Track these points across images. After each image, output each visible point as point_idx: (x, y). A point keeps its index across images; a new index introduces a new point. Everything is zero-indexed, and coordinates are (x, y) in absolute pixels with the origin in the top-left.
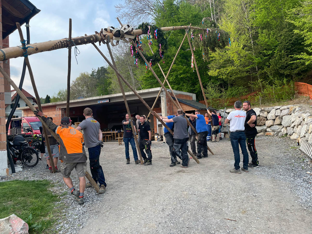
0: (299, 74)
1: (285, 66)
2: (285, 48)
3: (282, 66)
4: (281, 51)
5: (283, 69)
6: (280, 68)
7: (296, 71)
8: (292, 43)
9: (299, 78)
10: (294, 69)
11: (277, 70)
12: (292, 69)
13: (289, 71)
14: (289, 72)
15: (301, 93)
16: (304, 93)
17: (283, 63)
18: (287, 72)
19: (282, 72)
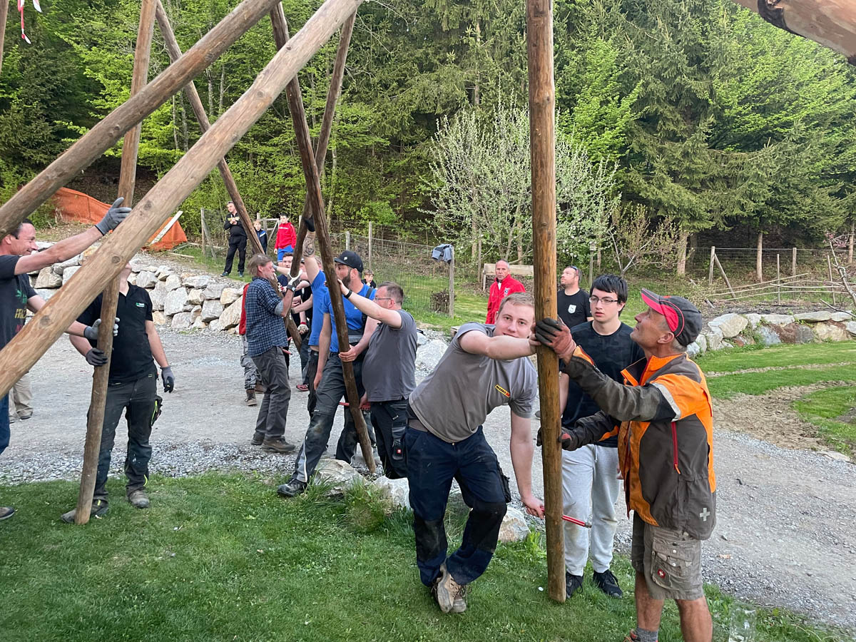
1: (38, 142)
2: (37, 96)
3: (30, 139)
4: (28, 101)
5: (30, 148)
6: (24, 144)
8: (53, 90)
11: (16, 145)
13: (46, 156)
15: (71, 215)
16: (79, 216)
17: (32, 132)
19: (27, 153)
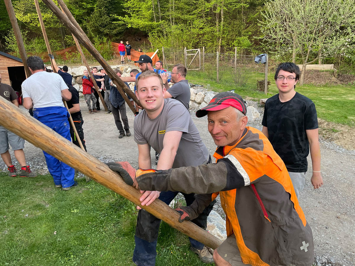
0: (116, 35)
1: (105, 25)
3: (102, 23)
4: (100, 7)
5: (103, 27)
7: (114, 32)
8: (109, 2)
9: (116, 38)
10: (113, 29)
11: (97, 27)
12: (111, 29)
13: (108, 30)
14: (108, 32)
17: (103, 21)
18: (106, 31)
19: (102, 30)
